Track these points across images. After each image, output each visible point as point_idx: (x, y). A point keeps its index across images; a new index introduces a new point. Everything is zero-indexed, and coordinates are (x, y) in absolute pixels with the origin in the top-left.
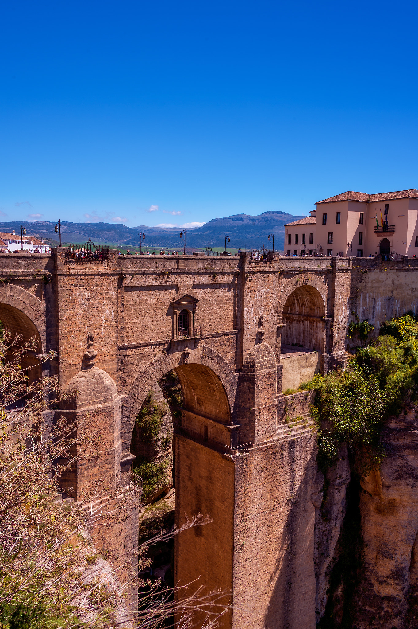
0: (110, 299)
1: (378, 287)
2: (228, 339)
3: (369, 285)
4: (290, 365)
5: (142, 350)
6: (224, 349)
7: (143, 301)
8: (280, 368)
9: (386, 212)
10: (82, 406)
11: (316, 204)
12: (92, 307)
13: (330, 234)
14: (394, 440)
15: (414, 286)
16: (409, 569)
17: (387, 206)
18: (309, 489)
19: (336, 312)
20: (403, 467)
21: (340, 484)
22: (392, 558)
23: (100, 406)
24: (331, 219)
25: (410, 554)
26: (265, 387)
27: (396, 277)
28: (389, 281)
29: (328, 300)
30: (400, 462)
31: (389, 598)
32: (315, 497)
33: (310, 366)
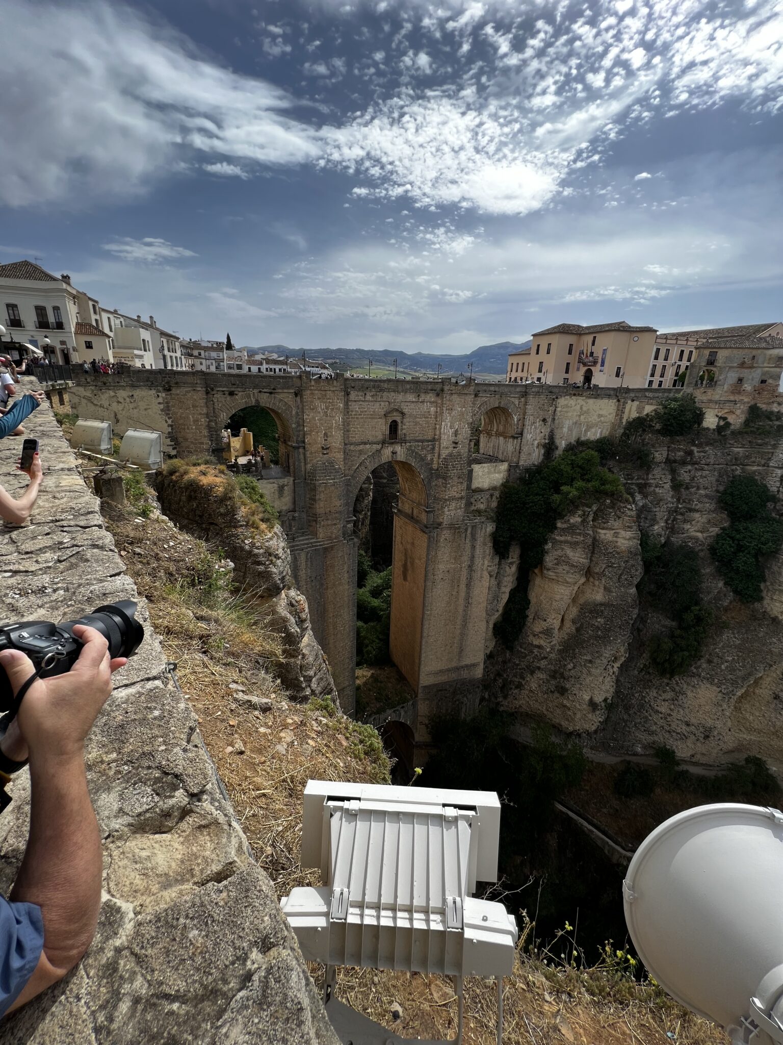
0: (338, 409)
1: (567, 412)
2: (428, 445)
3: (558, 409)
4: (481, 470)
5: (361, 447)
6: (425, 452)
7: (362, 412)
8: (471, 472)
9: (593, 344)
10: (318, 480)
11: (533, 335)
12: (326, 414)
13: (541, 363)
14: (558, 535)
15: (601, 412)
16: (559, 629)
17: (595, 338)
18: (486, 562)
19: (525, 431)
20: (562, 557)
21: (512, 563)
22: (545, 620)
23: (331, 481)
24: (543, 350)
25: (560, 620)
26: (455, 483)
27: (584, 403)
28: (578, 407)
29: (519, 420)
30: (559, 553)
31: (539, 647)
32: (490, 569)
33: (499, 472)
